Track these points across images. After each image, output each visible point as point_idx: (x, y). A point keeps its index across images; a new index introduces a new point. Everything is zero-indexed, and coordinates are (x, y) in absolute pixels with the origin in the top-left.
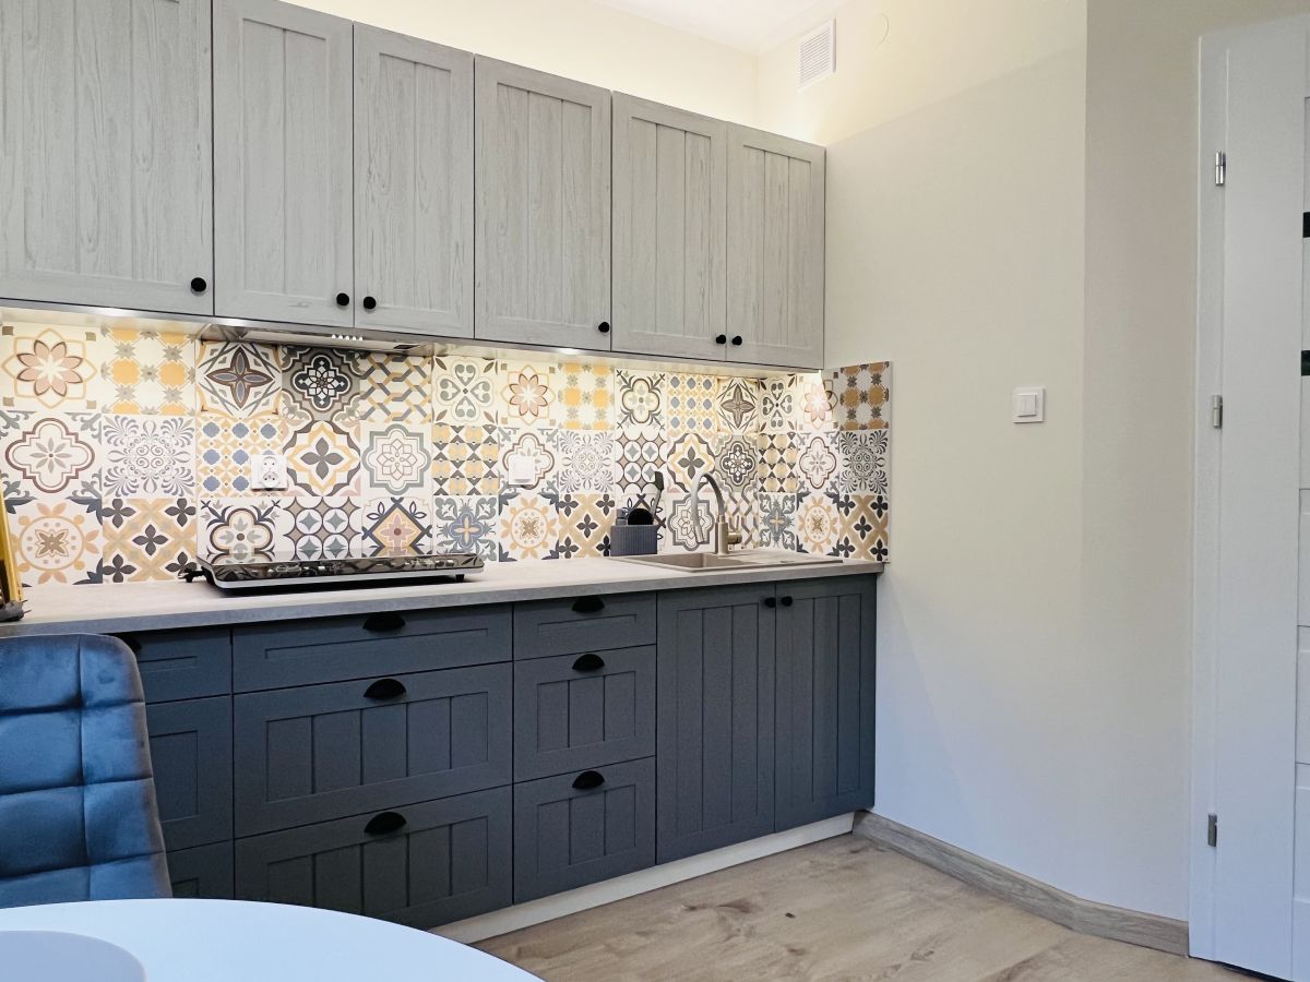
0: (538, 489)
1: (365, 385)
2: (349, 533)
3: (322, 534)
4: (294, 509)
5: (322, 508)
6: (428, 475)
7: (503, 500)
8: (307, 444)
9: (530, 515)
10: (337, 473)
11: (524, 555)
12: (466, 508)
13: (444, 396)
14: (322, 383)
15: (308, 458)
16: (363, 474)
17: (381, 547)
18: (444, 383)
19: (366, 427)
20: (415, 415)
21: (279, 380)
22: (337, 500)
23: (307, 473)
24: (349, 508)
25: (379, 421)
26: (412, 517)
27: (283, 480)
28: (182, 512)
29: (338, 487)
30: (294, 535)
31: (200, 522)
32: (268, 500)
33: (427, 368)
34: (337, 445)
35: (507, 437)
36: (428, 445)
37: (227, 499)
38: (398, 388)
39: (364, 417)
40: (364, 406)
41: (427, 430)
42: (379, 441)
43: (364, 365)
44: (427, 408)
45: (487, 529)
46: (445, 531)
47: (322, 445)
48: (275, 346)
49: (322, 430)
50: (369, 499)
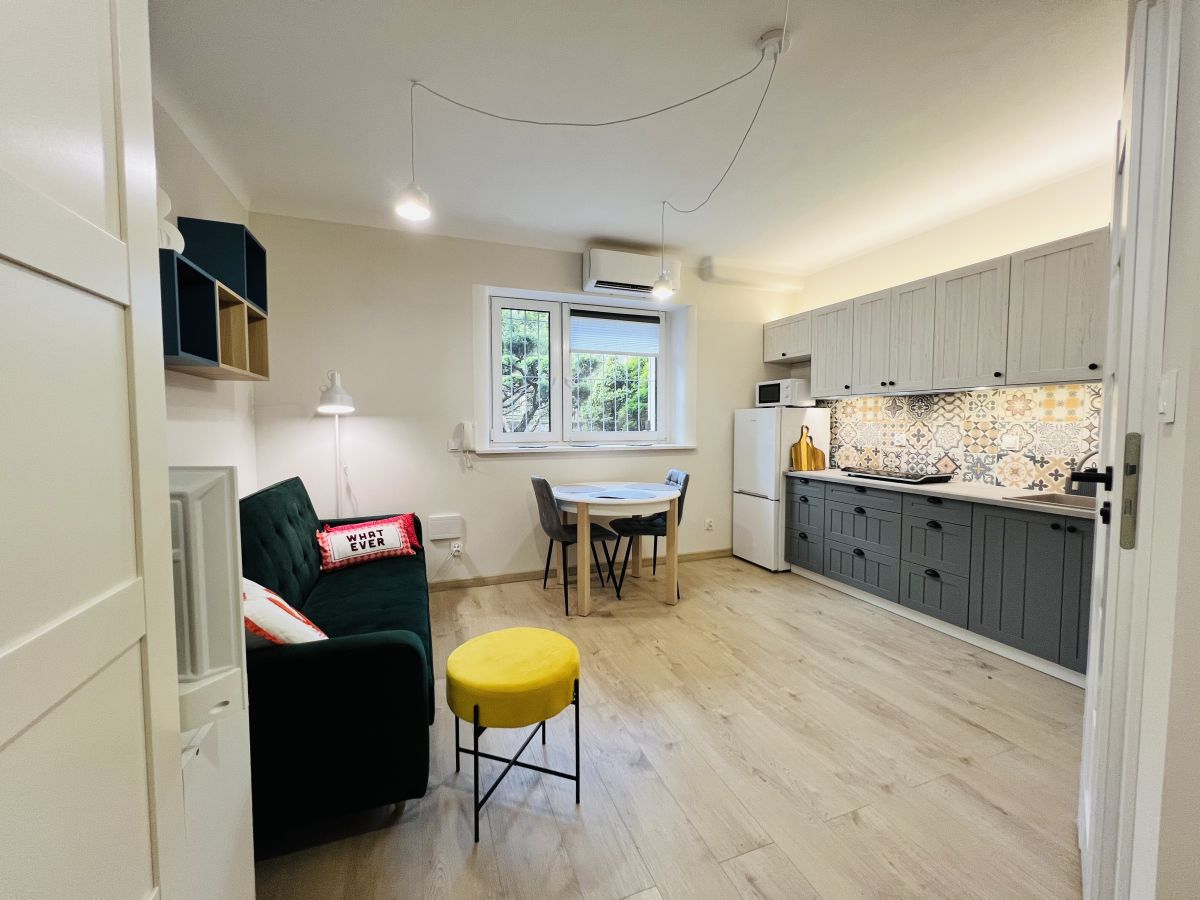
0: (1022, 452)
1: (936, 407)
2: (927, 464)
3: (918, 463)
4: (909, 453)
5: (918, 454)
6: (961, 443)
7: (1000, 457)
8: (914, 430)
9: (1015, 466)
10: (923, 441)
11: (1011, 485)
12: (979, 459)
13: (971, 409)
14: (920, 408)
15: (914, 436)
16: (933, 442)
17: (939, 471)
18: (971, 404)
19: (936, 423)
20: (957, 418)
21: (905, 408)
22: (923, 451)
23: (913, 441)
24: (928, 455)
25: (941, 421)
26: (953, 460)
27: (904, 443)
28: (876, 452)
29: (923, 446)
30: (908, 463)
31: (881, 455)
32: (900, 450)
33: (963, 398)
34: (924, 431)
35: (1003, 426)
36: (962, 431)
37: (889, 449)
38: (951, 407)
39: (935, 420)
40: (935, 415)
41: (962, 424)
42: (941, 429)
43: (936, 399)
44: (962, 415)
45: (990, 469)
46: (968, 468)
47: (919, 431)
48: (905, 396)
49: (919, 425)
50: (936, 452)
